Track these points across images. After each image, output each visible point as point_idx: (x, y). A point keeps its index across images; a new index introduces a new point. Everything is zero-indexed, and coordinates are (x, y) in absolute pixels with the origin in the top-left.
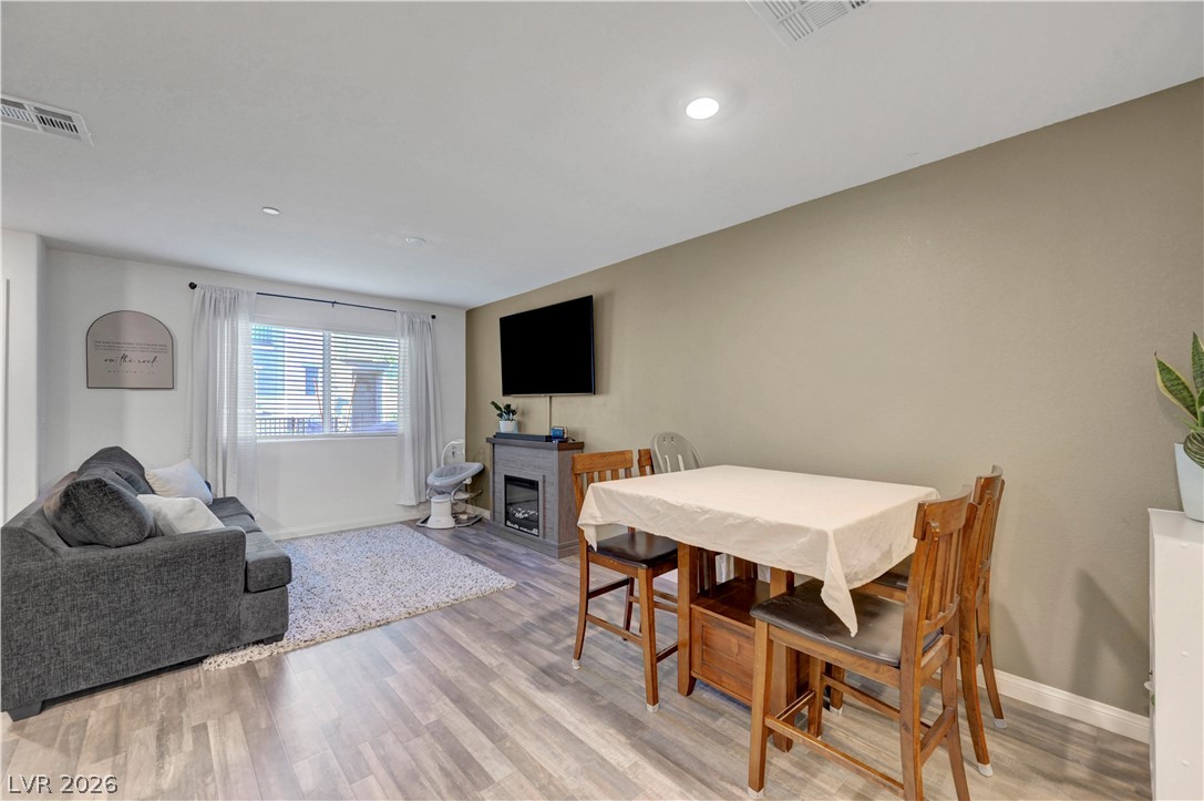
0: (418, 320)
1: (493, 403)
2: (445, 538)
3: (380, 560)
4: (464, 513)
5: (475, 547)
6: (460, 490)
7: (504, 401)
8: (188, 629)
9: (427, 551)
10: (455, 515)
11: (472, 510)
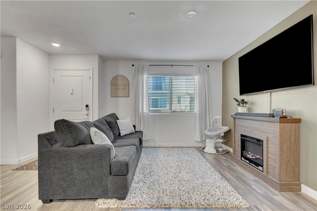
0: (202, 68)
1: (235, 99)
2: (210, 158)
3: (181, 164)
4: (221, 147)
5: (224, 167)
6: (219, 138)
7: (240, 98)
8: (89, 186)
9: (201, 164)
10: (216, 148)
11: (225, 147)
